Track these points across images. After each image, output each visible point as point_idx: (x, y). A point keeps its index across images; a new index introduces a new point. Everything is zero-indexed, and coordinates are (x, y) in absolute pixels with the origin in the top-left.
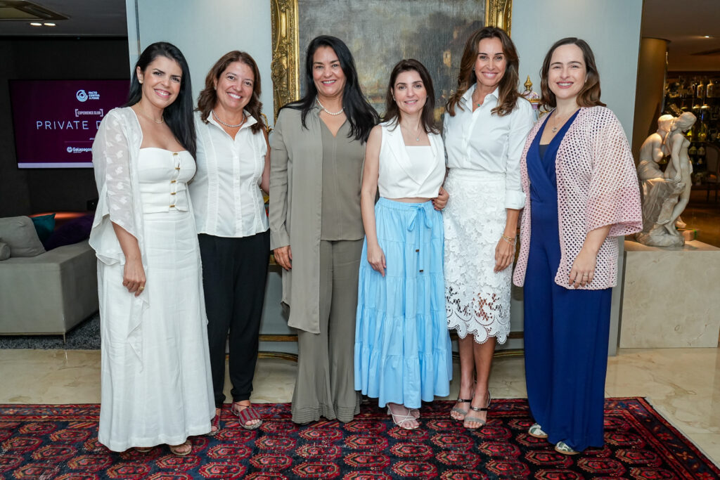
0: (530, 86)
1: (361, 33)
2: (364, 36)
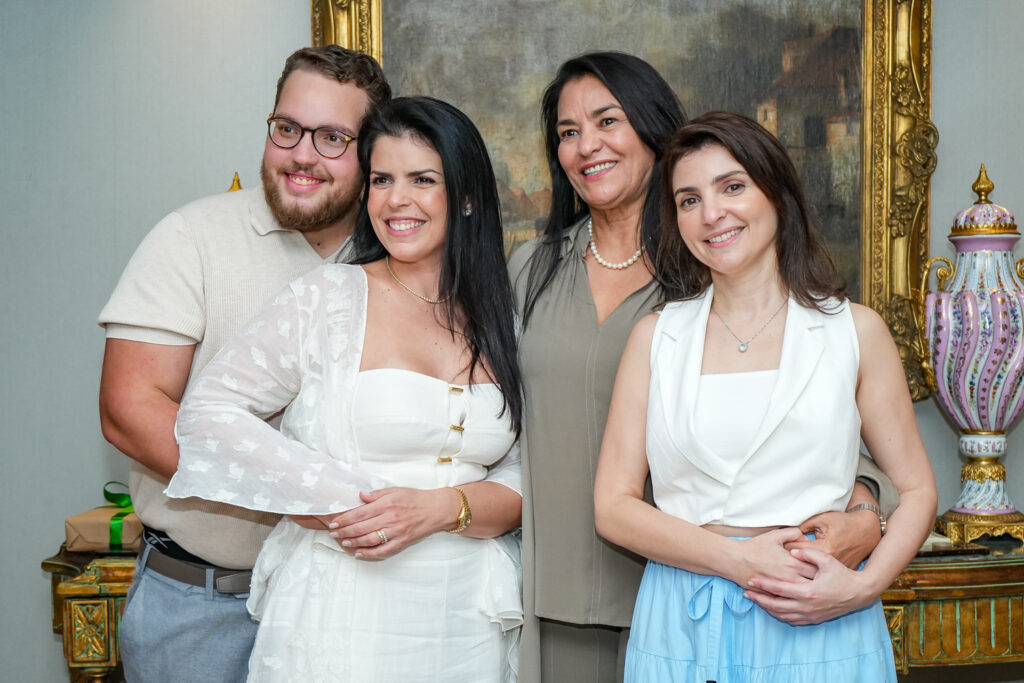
0: (988, 191)
1: (545, 58)
2: (552, 68)
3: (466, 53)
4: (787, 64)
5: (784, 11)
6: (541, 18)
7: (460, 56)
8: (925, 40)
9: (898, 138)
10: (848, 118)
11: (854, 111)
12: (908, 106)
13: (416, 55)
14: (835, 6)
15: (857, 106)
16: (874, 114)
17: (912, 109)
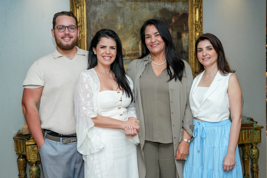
1: (122, 19)
2: (124, 22)
4: (173, 21)
5: (173, 9)
6: (121, 10)
7: (104, 19)
8: (201, 16)
9: (196, 37)
10: (186, 33)
11: (187, 31)
12: (198, 30)
14: (183, 8)
15: (187, 30)
16: (192, 32)
17: (199, 31)
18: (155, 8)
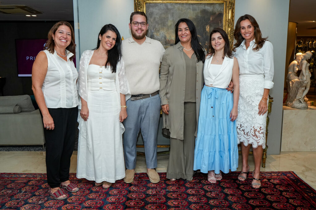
1: (172, 18)
2: (173, 19)
3: (159, 17)
4: (211, 19)
6: (172, 11)
7: (158, 17)
8: (233, 15)
9: (228, 31)
11: (222, 27)
12: (230, 26)
13: (151, 17)
14: (219, 9)
16: (225, 27)
18: (197, 9)
